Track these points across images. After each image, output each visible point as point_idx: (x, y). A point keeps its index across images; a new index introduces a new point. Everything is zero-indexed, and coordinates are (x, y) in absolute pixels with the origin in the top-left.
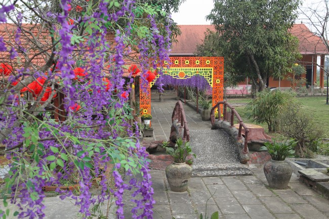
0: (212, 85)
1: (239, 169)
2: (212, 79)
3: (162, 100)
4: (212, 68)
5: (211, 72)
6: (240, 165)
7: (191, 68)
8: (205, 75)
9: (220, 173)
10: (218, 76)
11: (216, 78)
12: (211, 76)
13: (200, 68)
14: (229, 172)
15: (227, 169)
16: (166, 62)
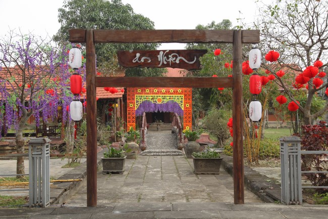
0: (183, 109)
1: (175, 152)
2: (183, 103)
3: (160, 130)
4: (183, 95)
5: (182, 99)
6: (177, 150)
7: (167, 95)
8: (177, 101)
9: (162, 154)
10: (188, 101)
11: (186, 103)
12: (182, 102)
13: (173, 95)
14: (168, 154)
15: (167, 152)
16: (147, 91)
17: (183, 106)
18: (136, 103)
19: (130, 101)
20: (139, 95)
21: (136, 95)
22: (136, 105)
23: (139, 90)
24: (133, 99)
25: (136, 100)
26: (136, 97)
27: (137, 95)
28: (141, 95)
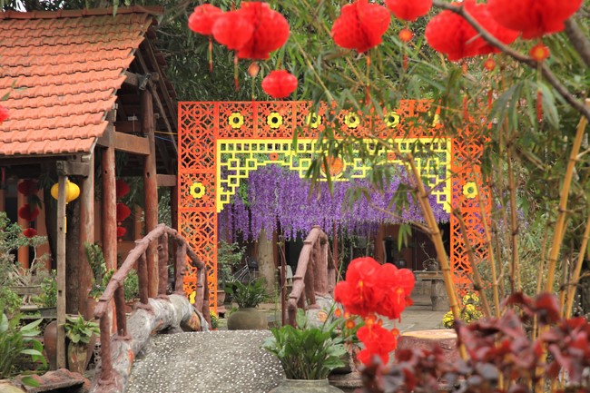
0: (448, 206)
2: (448, 181)
4: (449, 142)
5: (444, 157)
7: (367, 141)
10: (471, 168)
11: (461, 177)
13: (399, 142)
16: (275, 119)
17: (447, 191)
18: (219, 181)
19: (193, 169)
20: (235, 142)
21: (219, 142)
22: (220, 191)
23: (236, 120)
24: (209, 161)
25: (219, 164)
26: (219, 152)
27: (227, 142)
28: (243, 142)
